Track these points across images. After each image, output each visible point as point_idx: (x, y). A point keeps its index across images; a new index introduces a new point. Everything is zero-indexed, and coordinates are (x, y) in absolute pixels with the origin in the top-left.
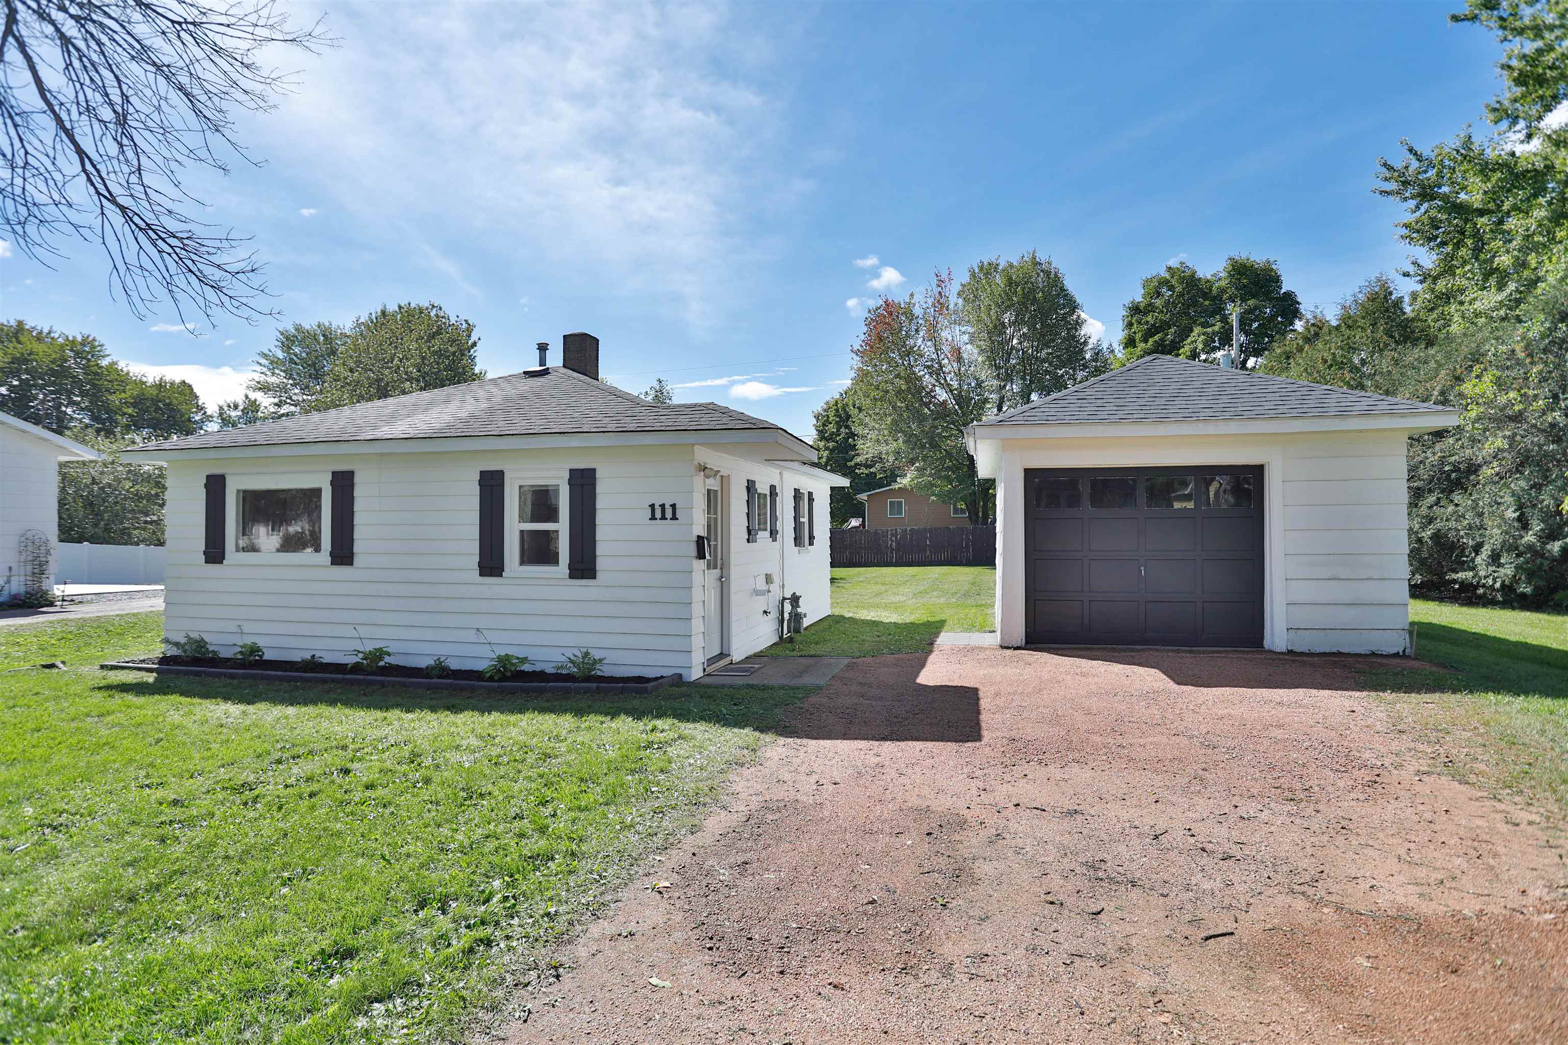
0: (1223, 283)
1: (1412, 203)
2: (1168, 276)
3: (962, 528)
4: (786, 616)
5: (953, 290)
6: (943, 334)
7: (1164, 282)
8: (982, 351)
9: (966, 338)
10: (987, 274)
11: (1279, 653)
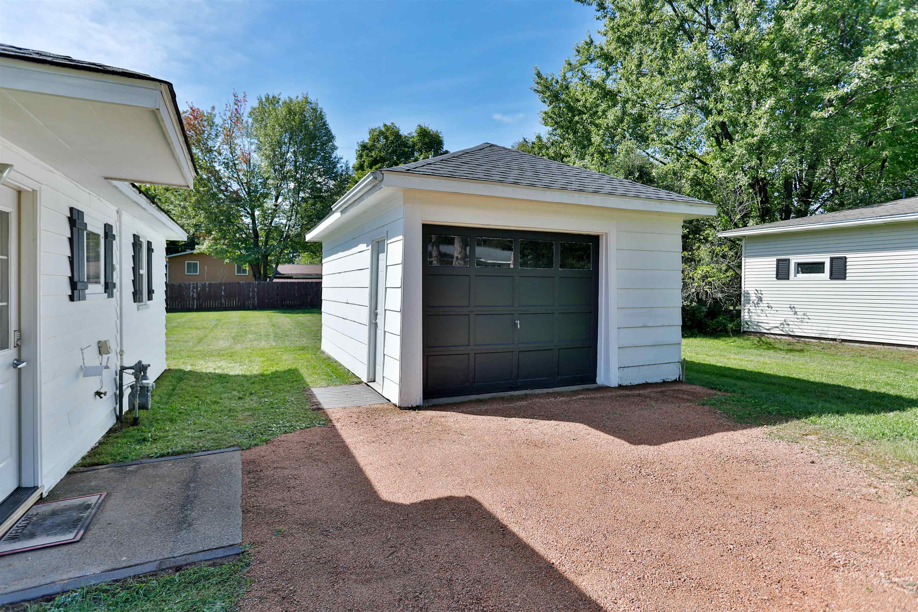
0: (415, 140)
2: (384, 130)
3: (250, 283)
5: (246, 110)
6: (236, 141)
7: (381, 133)
8: (265, 158)
9: (253, 147)
10: (272, 103)
11: (615, 388)
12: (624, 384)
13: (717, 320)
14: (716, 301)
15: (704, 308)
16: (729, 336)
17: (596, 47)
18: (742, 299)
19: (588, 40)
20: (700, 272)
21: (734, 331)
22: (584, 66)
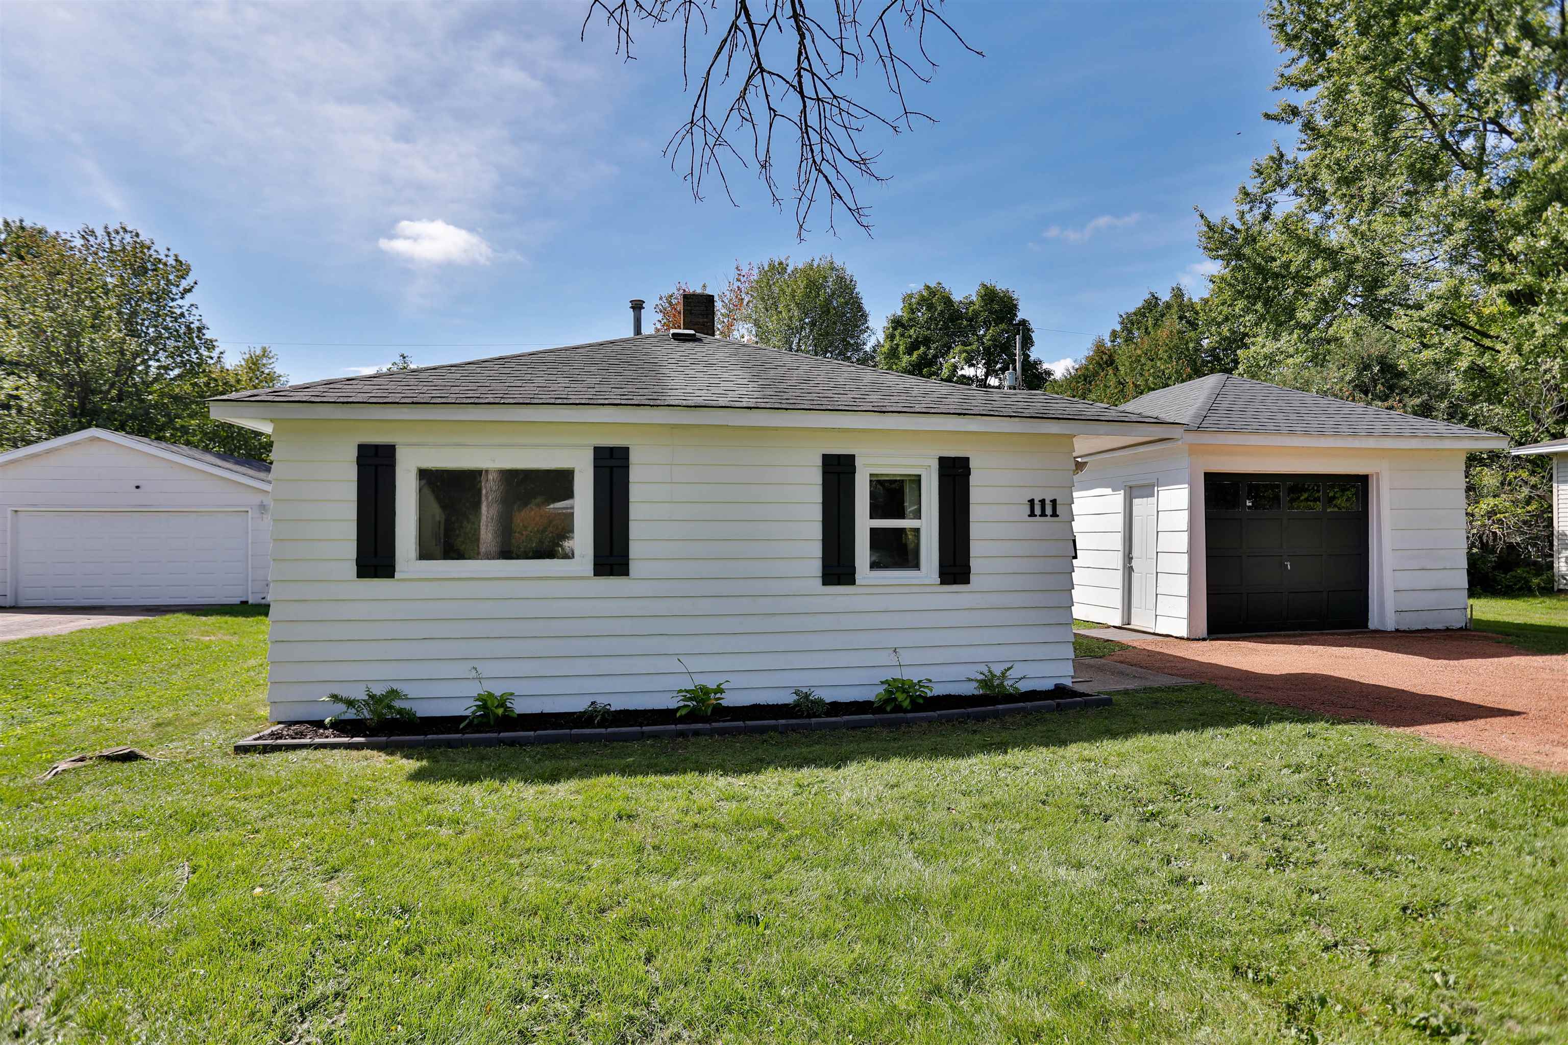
0: (977, 307)
2: (927, 294)
7: (923, 300)
11: (1391, 632)
12: (1402, 628)
13: (1513, 573)
14: (1511, 547)
15: (1491, 556)
16: (1534, 596)
17: (1288, 163)
18: (1555, 543)
19: (1275, 155)
20: (1485, 507)
21: (1543, 588)
22: (1269, 195)
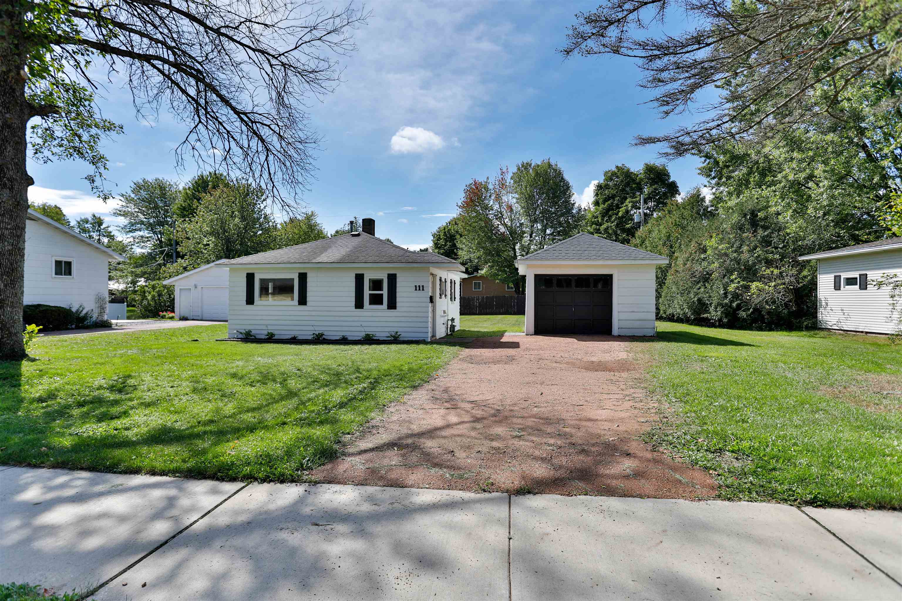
0: (642, 176)
1: (703, 159)
2: (616, 171)
3: (512, 296)
4: (449, 326)
5: (509, 176)
6: (503, 198)
7: (614, 174)
8: (522, 208)
9: (515, 200)
10: (526, 168)
11: (616, 336)
18: (818, 304)
